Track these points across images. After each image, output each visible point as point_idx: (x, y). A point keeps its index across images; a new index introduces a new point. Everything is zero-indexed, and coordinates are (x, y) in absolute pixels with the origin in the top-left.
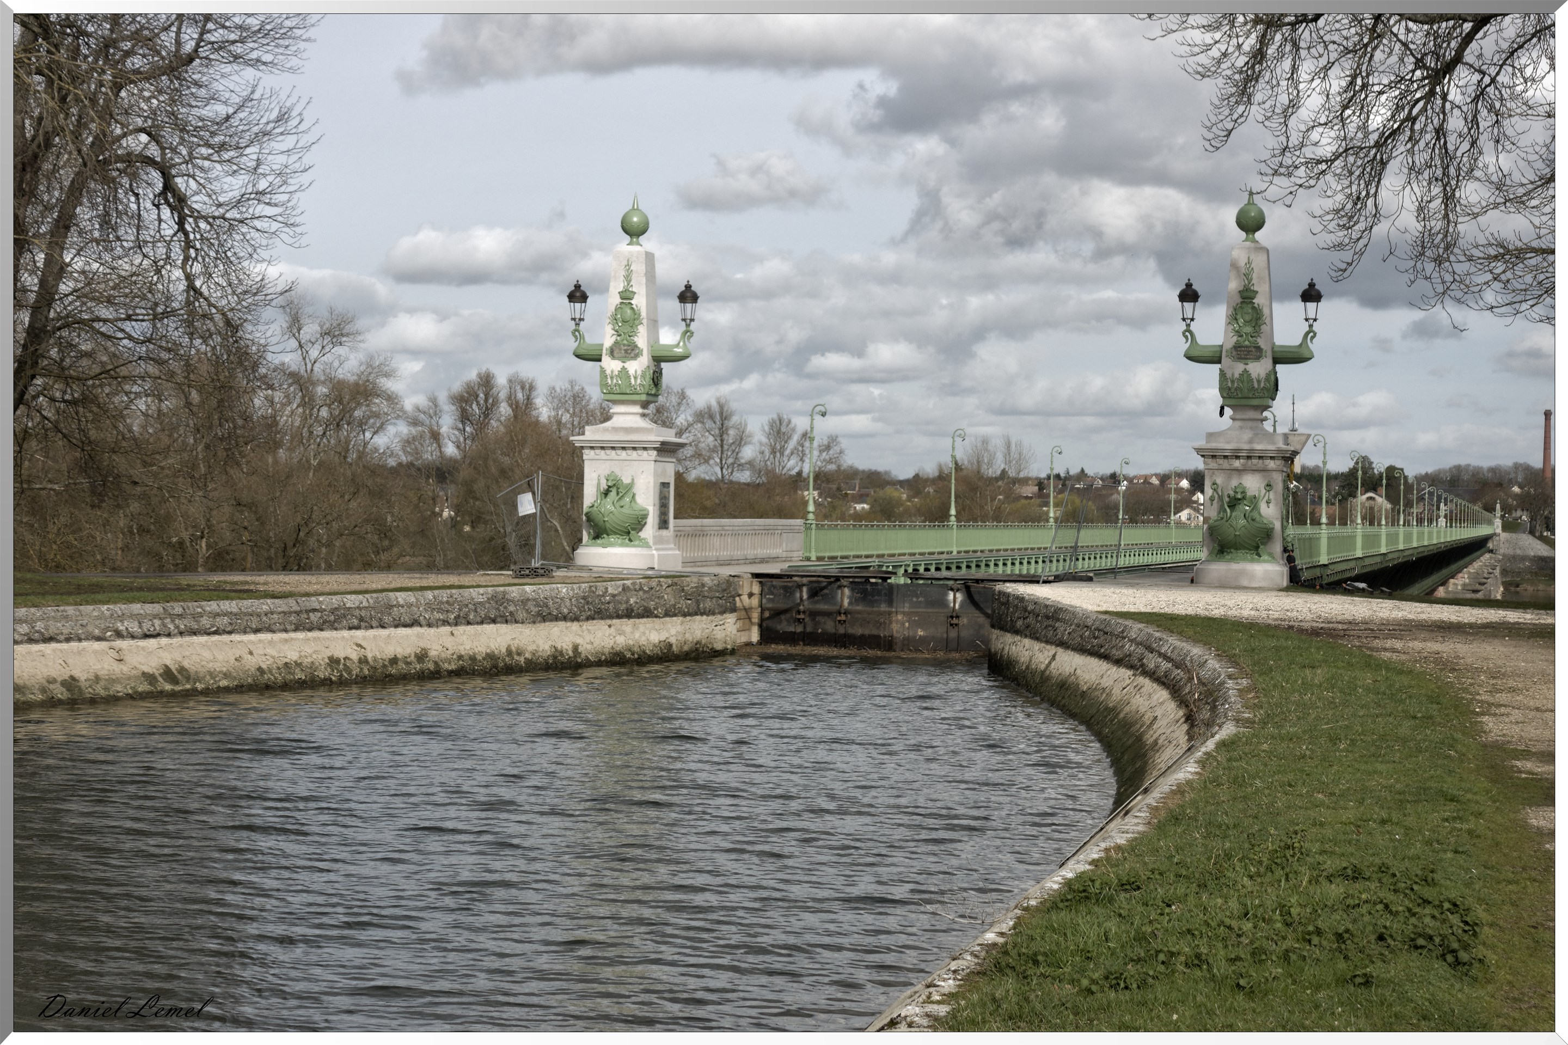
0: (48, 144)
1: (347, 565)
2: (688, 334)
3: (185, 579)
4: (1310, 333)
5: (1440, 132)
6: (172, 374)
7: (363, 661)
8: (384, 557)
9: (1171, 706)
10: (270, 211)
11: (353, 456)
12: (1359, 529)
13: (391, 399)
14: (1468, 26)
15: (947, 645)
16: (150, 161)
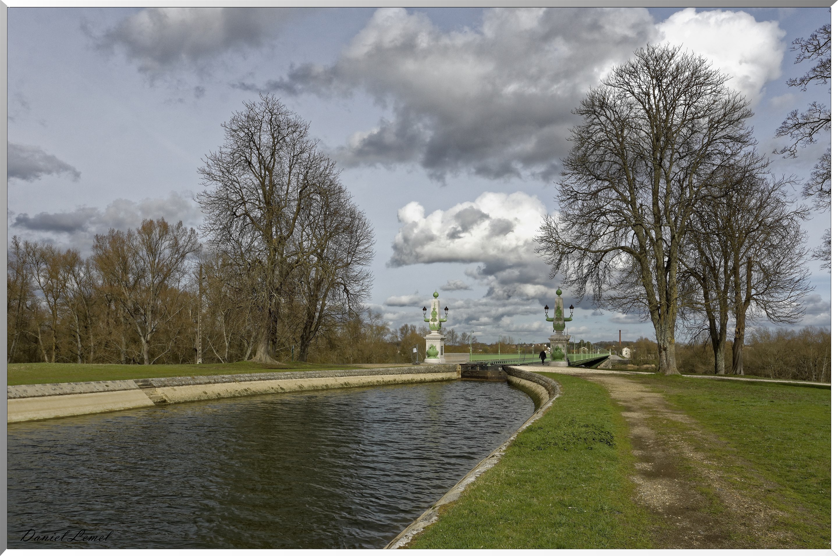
0: (323, 280)
1: (380, 362)
2: (446, 317)
3: (348, 365)
4: (572, 315)
5: (598, 275)
6: (346, 325)
7: (383, 381)
8: (387, 360)
9: (545, 390)
10: (365, 293)
11: (380, 341)
12: (582, 354)
13: (388, 329)
14: (603, 253)
15: (499, 378)
16: (342, 284)
